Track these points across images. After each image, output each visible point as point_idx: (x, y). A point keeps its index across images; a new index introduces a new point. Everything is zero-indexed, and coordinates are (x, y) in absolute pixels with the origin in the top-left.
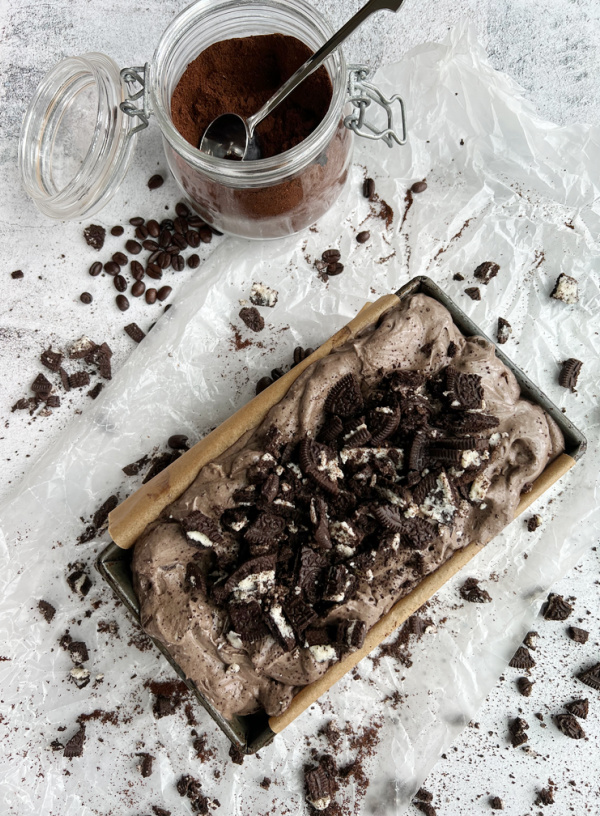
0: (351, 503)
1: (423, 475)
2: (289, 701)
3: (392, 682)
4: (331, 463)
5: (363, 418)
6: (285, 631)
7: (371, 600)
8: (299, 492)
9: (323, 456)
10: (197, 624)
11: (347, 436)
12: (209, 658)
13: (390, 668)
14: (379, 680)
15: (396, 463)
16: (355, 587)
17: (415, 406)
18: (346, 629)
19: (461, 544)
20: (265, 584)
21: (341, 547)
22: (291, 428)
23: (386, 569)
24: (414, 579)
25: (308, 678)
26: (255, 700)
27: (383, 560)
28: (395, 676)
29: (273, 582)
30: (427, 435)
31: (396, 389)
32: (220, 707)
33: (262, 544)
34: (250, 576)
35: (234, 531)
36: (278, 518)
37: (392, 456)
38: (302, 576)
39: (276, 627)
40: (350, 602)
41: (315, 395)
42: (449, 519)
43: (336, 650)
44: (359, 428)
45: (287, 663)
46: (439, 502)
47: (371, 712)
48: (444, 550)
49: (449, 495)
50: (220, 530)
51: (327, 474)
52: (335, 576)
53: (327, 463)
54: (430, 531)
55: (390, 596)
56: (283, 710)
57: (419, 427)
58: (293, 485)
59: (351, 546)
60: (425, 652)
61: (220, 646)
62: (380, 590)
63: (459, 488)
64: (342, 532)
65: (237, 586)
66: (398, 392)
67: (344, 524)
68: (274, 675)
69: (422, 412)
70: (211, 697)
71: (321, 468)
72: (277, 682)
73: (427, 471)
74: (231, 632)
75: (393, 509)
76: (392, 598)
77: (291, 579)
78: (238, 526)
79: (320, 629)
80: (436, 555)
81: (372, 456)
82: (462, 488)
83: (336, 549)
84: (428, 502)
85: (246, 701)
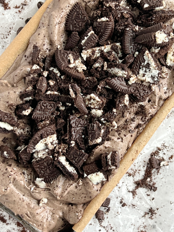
0: (94, 82)
1: (135, 56)
2: (82, 212)
3: (146, 203)
4: (77, 61)
5: (90, 28)
6: (71, 169)
7: (118, 139)
8: (61, 84)
9: (71, 57)
10: (14, 179)
11: (83, 41)
12: (27, 199)
13: (143, 195)
14: (138, 203)
15: (118, 53)
16: (107, 132)
17: (122, 13)
18: (106, 156)
19: (167, 95)
20: (52, 143)
21: (93, 111)
22: (46, 46)
23: (124, 119)
24: (143, 123)
25: (91, 195)
26: (61, 220)
27: (121, 114)
28: (147, 199)
29: (57, 142)
30: (132, 30)
31: (108, 5)
32: (40, 227)
33: (44, 120)
34: (41, 141)
35: (25, 115)
36: (51, 102)
37: (113, 49)
38: (73, 133)
39: (64, 167)
40: (106, 142)
41: (58, 21)
42: (156, 79)
43: (104, 174)
44: (89, 34)
45: (76, 190)
46: (148, 70)
47: (138, 225)
48: (157, 100)
49: (153, 64)
50: (16, 119)
51: (75, 69)
52: (93, 128)
53: (74, 62)
54: (146, 89)
55: (129, 135)
56: (80, 218)
57: (127, 26)
58: (56, 80)
59: (99, 109)
60: (163, 180)
61: (32, 189)
62: (123, 132)
63: (159, 60)
64: (92, 101)
65: (35, 149)
66: (110, 7)
67: (92, 95)
68: (70, 200)
69: (126, 17)
70: (33, 223)
71: (71, 66)
72: (72, 204)
73: (137, 53)
74: (37, 179)
75: (121, 79)
76: (132, 136)
77: (67, 138)
78: (27, 113)
79: (92, 163)
80: (153, 104)
81: (102, 52)
82: (161, 60)
83: (91, 114)
84: (141, 72)
85: (56, 221)
